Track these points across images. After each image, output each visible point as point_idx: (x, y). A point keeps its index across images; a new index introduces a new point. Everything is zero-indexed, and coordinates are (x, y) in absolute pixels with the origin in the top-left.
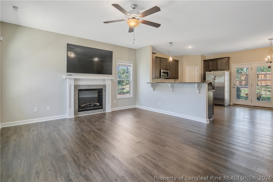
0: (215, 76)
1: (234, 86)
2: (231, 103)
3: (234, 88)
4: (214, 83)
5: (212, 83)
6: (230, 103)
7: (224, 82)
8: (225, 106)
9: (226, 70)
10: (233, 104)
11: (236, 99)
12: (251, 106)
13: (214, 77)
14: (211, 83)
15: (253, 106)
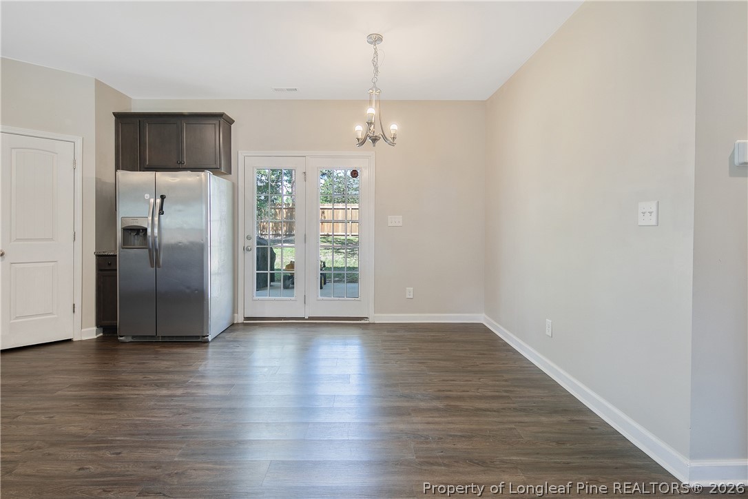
0: (163, 197)
1: (248, 243)
2: (236, 315)
3: (248, 250)
4: (156, 231)
5: (149, 231)
6: (233, 318)
7: (204, 228)
8: (207, 342)
9: (216, 170)
10: (247, 319)
11: (256, 298)
12: (303, 319)
13: (159, 201)
14: (145, 230)
15: (310, 318)
